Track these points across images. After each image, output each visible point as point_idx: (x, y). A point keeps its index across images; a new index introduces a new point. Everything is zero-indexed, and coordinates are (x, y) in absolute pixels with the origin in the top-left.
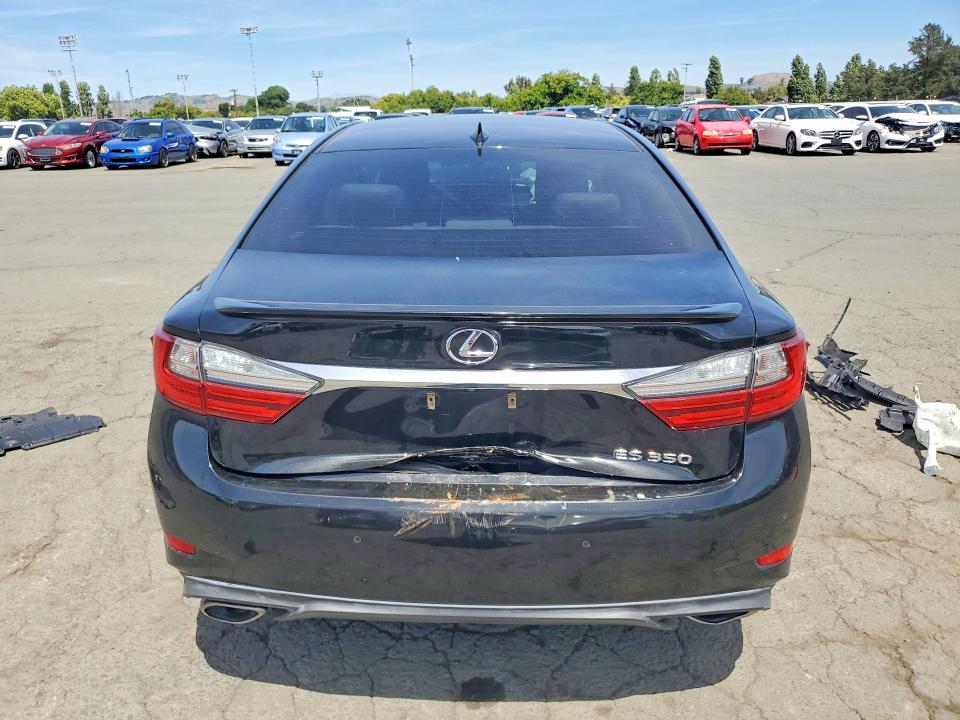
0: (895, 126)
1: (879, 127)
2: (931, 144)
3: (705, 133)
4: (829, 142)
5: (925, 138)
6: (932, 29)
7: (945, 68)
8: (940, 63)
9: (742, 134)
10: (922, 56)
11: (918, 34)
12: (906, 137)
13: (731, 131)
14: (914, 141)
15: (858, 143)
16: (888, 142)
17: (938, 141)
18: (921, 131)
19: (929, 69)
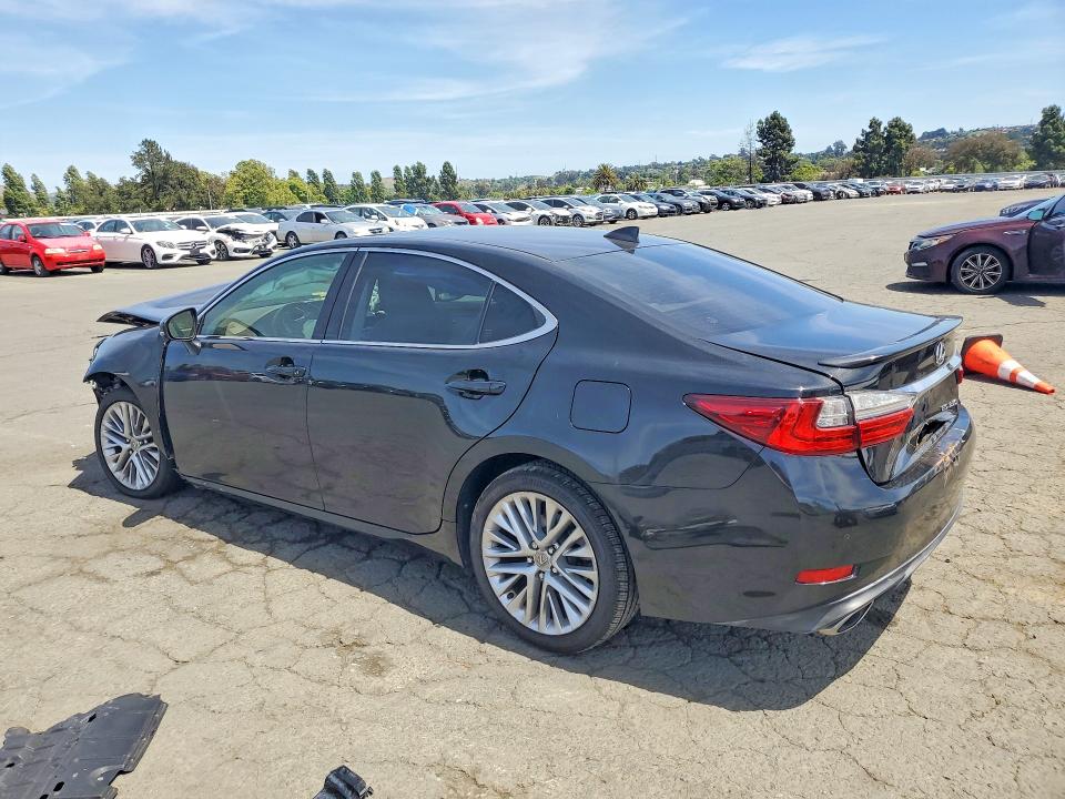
0: (237, 235)
1: (223, 237)
2: (270, 250)
3: (48, 251)
4: (188, 253)
5: (265, 246)
6: (150, 145)
7: (171, 182)
8: (165, 177)
9: (92, 250)
10: (147, 171)
11: (138, 149)
12: (249, 245)
13: (79, 247)
14: (257, 248)
15: (213, 253)
16: (235, 250)
17: (274, 247)
18: (259, 239)
19: (157, 183)
